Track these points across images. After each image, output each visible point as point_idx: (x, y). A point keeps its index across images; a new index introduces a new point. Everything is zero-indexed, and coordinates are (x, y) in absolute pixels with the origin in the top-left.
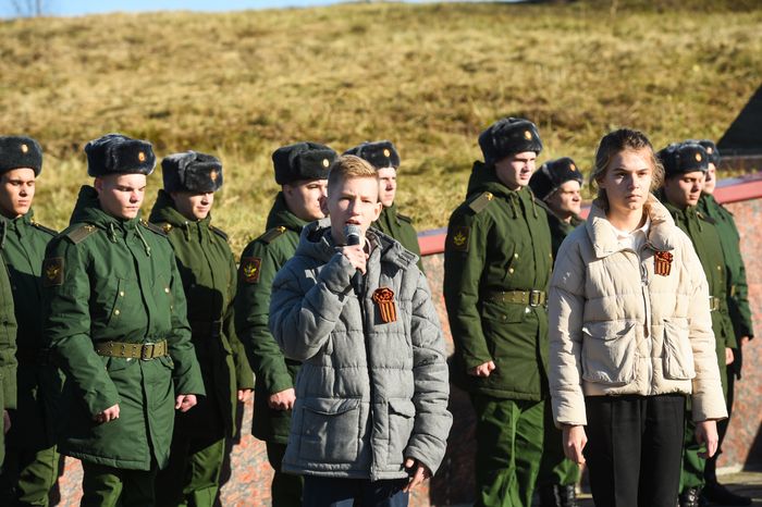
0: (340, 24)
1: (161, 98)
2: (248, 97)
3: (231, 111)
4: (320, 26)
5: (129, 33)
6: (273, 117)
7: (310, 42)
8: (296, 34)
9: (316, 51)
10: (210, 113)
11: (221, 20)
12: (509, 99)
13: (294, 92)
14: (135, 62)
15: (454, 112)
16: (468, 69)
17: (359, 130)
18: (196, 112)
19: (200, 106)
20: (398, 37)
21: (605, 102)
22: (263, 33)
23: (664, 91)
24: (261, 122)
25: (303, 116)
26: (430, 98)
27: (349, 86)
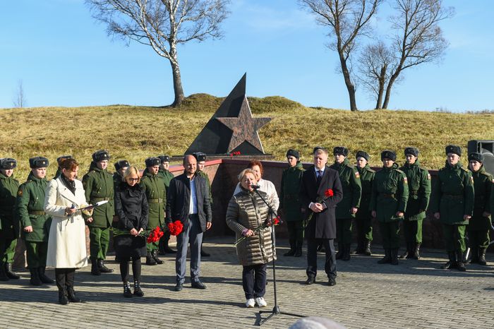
0: (106, 112)
1: (44, 134)
2: (69, 134)
3: (63, 138)
4: (100, 113)
5: (43, 113)
6: (74, 140)
7: (95, 117)
8: (92, 115)
9: (96, 120)
10: (57, 139)
11: (72, 110)
12: (143, 137)
13: (83, 133)
14: (42, 122)
15: (126, 140)
16: (136, 127)
17: (98, 145)
18: (53, 138)
19: (54, 136)
20: (119, 117)
21: (170, 138)
22: (82, 115)
23: (186, 135)
24: (70, 142)
25: (82, 140)
26: (121, 136)
27: (99, 131)
